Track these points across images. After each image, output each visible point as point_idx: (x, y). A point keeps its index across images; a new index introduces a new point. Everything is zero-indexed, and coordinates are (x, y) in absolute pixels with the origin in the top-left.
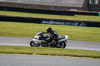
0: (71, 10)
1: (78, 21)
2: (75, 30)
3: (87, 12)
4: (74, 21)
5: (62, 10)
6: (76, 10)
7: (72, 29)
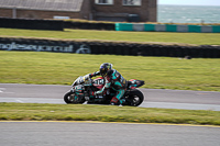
0: (57, 18)
1: (72, 43)
2: (66, 61)
3: (91, 22)
4: (63, 42)
5: (36, 17)
6: (66, 19)
7: (59, 60)
